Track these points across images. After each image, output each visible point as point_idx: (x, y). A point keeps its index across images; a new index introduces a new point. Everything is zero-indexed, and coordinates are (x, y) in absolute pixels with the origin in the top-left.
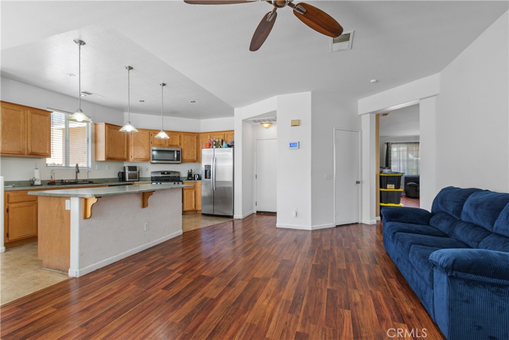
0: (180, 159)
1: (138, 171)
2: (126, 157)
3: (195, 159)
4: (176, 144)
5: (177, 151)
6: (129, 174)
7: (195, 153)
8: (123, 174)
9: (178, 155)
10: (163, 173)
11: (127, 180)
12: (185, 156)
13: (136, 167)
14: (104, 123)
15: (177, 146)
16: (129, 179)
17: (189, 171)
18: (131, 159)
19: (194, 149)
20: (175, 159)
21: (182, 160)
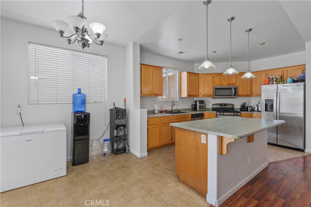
0: (236, 95)
1: (205, 103)
2: (197, 94)
3: (249, 94)
4: (232, 83)
5: (234, 88)
6: (199, 106)
7: (249, 89)
8: (196, 105)
9: (235, 91)
10: (221, 105)
11: (198, 110)
12: (240, 92)
13: (203, 101)
14: (187, 72)
15: (233, 84)
16: (199, 109)
17: (243, 103)
18: (200, 95)
19: (248, 86)
20: (233, 95)
21: (238, 96)
